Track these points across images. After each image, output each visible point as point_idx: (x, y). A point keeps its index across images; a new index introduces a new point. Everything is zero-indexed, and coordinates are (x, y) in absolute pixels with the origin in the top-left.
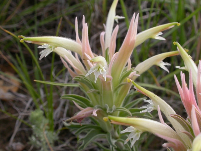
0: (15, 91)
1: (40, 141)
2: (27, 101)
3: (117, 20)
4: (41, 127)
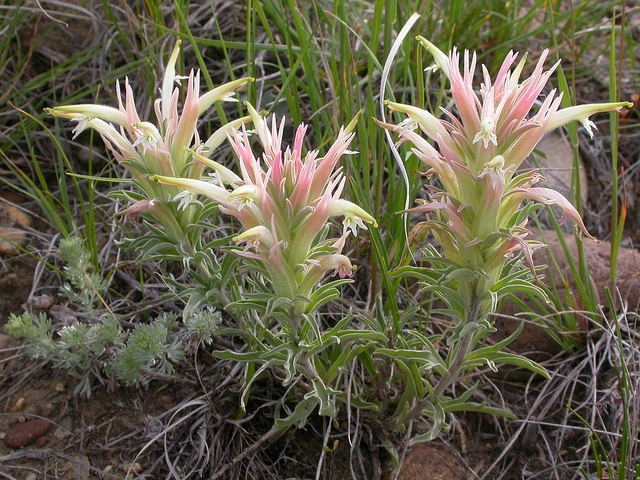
1: (78, 290)
3: (178, 82)
4: (79, 266)
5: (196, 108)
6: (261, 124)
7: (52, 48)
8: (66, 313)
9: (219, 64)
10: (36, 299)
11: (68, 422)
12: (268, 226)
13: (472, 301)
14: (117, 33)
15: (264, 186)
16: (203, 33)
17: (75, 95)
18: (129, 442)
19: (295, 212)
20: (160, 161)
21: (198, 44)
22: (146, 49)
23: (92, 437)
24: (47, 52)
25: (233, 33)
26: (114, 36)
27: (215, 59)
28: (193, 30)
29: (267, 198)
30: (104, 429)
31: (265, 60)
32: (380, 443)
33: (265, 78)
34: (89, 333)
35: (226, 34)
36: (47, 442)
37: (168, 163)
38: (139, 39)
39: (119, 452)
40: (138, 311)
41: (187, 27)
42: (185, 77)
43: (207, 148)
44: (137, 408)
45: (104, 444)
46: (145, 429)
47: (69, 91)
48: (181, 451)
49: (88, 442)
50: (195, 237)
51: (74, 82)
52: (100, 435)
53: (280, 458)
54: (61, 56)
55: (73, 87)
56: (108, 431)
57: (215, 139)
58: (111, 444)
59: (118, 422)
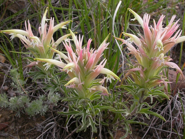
0: (3, 62)
1: (16, 84)
2: (9, 67)
3: (47, 21)
4: (16, 77)
5: (53, 30)
6: (75, 38)
7: (14, 9)
8: (12, 92)
9: (60, 14)
10: (3, 87)
11: (14, 124)
12: (78, 77)
13: (142, 96)
14: (30, 5)
15: (77, 63)
16: (56, 5)
17: (19, 22)
18: (32, 131)
19: (87, 71)
20: (40, 49)
21: (54, 9)
22: (39, 10)
23: (20, 130)
24: (12, 10)
25: (64, 5)
26: (29, 6)
27: (59, 13)
28: (53, 4)
29: (77, 66)
30: (24, 127)
31: (73, 14)
32: (108, 132)
33: (73, 18)
34: (19, 100)
35: (63, 6)
36: (7, 130)
37: (43, 49)
38: (37, 7)
39: (29, 135)
40: (35, 90)
41: (51, 4)
42: (49, 20)
43: (56, 44)
44: (34, 120)
45: (24, 132)
46: (37, 128)
47: (17, 21)
48: (48, 135)
49: (20, 131)
50: (52, 72)
51: (19, 19)
52: (23, 129)
53: (78, 137)
54: (16, 11)
55: (19, 20)
56: (25, 128)
57: (59, 41)
58: (26, 132)
59: (28, 125)
